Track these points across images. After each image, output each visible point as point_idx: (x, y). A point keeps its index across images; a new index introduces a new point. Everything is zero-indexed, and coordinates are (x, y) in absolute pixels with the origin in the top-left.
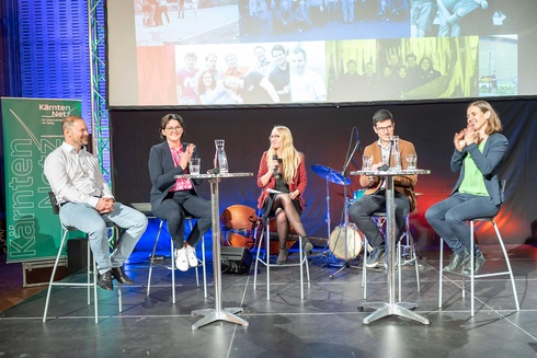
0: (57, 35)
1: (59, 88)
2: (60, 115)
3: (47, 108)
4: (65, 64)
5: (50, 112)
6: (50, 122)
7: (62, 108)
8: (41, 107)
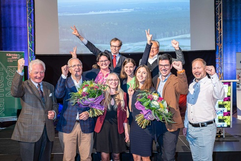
0: (18, 24)
1: (18, 46)
2: (15, 58)
3: (10, 55)
4: (20, 36)
5: (11, 57)
6: (11, 61)
7: (16, 55)
8: (7, 55)
